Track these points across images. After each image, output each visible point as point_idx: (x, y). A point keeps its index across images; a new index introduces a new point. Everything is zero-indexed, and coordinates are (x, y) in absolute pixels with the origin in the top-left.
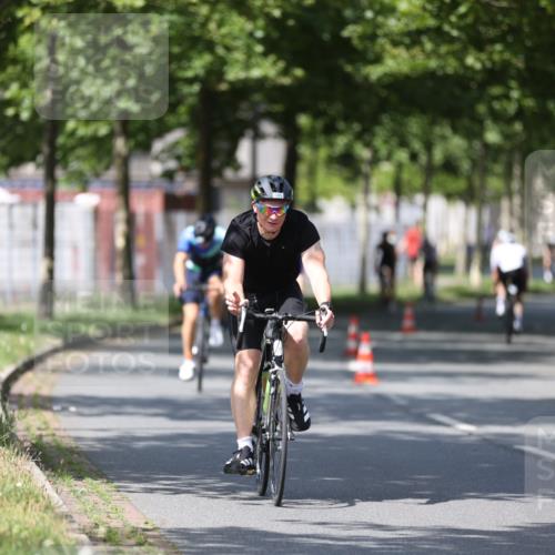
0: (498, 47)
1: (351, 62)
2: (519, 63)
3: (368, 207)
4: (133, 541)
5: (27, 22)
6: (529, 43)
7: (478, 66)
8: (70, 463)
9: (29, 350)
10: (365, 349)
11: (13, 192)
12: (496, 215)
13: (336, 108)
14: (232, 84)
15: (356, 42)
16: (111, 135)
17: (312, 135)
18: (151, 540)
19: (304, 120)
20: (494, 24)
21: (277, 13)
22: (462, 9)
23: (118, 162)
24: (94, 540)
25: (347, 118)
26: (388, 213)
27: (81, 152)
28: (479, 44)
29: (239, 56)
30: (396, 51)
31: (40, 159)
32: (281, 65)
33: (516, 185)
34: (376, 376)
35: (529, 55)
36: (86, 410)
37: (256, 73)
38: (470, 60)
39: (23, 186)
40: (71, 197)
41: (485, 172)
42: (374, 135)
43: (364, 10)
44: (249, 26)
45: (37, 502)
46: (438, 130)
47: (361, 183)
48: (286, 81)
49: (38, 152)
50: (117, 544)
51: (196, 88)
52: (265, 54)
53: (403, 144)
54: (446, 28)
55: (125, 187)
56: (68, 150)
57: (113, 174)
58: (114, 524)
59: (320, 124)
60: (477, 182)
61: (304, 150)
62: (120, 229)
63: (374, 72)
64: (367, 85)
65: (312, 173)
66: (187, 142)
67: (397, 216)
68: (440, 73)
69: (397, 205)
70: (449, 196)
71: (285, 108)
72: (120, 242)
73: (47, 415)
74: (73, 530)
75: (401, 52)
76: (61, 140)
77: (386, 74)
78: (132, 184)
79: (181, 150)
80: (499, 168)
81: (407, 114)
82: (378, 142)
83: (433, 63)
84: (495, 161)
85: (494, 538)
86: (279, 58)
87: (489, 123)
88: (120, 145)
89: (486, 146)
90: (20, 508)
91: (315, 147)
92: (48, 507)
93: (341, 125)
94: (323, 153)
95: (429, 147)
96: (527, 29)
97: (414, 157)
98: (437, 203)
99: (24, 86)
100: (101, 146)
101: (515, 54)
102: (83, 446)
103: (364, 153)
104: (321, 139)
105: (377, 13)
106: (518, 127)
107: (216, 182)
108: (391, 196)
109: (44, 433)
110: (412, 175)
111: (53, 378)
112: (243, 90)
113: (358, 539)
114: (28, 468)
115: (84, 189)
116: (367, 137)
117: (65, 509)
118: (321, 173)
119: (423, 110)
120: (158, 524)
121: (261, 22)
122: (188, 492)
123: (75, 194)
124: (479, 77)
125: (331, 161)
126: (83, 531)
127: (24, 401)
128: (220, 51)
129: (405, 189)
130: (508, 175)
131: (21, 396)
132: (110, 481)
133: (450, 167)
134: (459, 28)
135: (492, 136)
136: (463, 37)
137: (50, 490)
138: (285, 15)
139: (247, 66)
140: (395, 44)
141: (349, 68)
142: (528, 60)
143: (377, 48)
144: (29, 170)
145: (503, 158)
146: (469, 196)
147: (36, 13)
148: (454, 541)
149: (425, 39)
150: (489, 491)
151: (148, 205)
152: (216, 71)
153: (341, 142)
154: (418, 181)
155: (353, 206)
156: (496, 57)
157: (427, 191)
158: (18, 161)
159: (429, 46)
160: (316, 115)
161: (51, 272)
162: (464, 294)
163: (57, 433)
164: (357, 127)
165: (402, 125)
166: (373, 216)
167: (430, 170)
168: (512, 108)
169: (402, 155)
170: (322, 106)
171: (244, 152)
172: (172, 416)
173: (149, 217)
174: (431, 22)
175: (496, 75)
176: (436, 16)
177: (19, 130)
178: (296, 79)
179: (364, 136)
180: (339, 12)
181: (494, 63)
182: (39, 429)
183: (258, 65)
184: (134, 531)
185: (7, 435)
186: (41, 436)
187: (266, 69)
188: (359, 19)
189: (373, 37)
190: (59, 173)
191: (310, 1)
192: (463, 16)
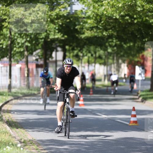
0: (111, 30)
1: (78, 34)
2: (115, 34)
3: (82, 67)
4: (29, 143)
5: (5, 26)
6: (117, 29)
7: (106, 35)
8: (15, 125)
9: (6, 100)
10: (81, 99)
11: (2, 64)
12: (111, 68)
13: (75, 44)
14: (51, 39)
15: (78, 30)
16: (24, 51)
17: (69, 50)
18: (34, 142)
19: (67, 47)
20: (110, 25)
21: (61, 24)
22: (102, 22)
23: (25, 57)
24: (21, 142)
25: (77, 47)
26: (86, 68)
27: (17, 55)
28: (106, 30)
29: (52, 33)
30: (88, 32)
31: (8, 57)
32: (62, 35)
33: (115, 61)
34: (84, 105)
35: (118, 32)
36: (18, 113)
37: (56, 37)
38: (104, 33)
39: (4, 63)
40: (15, 65)
41: (108, 58)
42: (83, 50)
43: (80, 23)
44: (55, 26)
45: (8, 134)
46: (97, 49)
47: (80, 61)
48: (63, 38)
49: (8, 55)
50: (26, 143)
51: (43, 40)
52: (58, 32)
53: (90, 52)
54: (99, 26)
55: (27, 63)
56: (14, 55)
57: (24, 60)
58: (25, 139)
59: (71, 48)
60: (106, 60)
61: (67, 54)
62: (26, 72)
63: (83, 36)
64: (81, 39)
66: (41, 53)
67: (88, 68)
68: (97, 36)
69: (88, 66)
70: (100, 64)
71: (63, 44)
72: (26, 75)
73: (10, 114)
74: (16, 140)
75: (89, 32)
76: (12, 52)
77: (85, 37)
78: (29, 62)
79: (39, 54)
80: (111, 57)
81: (91, 46)
82: (84, 52)
83: (96, 34)
84: (110, 56)
85: (111, 141)
86: (61, 33)
87: (109, 47)
88: (26, 53)
89: (108, 53)
90: (4, 135)
91: (70, 53)
92: (10, 135)
93: (75, 48)
94: (72, 54)
95: (95, 53)
96: (117, 26)
97: (92, 55)
98: (97, 65)
99: (4, 40)
100: (21, 53)
101: (114, 32)
102: (18, 121)
103: (81, 55)
104: (71, 51)
105: (83, 23)
106: (115, 48)
107: (48, 61)
108: (87, 64)
109: (9, 118)
110: (92, 59)
111: (11, 106)
112: (53, 41)
113: (80, 141)
114: (6, 126)
115: (18, 63)
116: (81, 51)
117: (14, 135)
119: (94, 45)
120: (35, 139)
121: (57, 25)
122: (42, 131)
123: (16, 64)
124: (106, 37)
125: (73, 56)
126: (18, 140)
127: (5, 111)
128: (48, 32)
129: (90, 62)
130: (113, 59)
131: (4, 110)
132: (24, 129)
133: (100, 57)
134: (102, 26)
135: (110, 50)
136: (103, 28)
137: (11, 131)
138: (63, 24)
139: (54, 35)
140: (88, 30)
141: (77, 35)
142: (117, 33)
143: (83, 31)
144: (6, 59)
145: (112, 55)
146: (105, 64)
147: (7, 24)
148: (102, 142)
149: (94, 29)
150: (110, 130)
151: (32, 66)
152: (47, 37)
153: (76, 52)
154: (93, 61)
156: (110, 33)
157: (95, 63)
158: (3, 57)
159: (95, 30)
160: (70, 46)
161: (11, 82)
162: (104, 86)
163: (12, 118)
164: (79, 49)
165: (89, 48)
166: (83, 68)
167: (96, 58)
168: (114, 44)
169: (90, 55)
170: (71, 44)
171: (54, 54)
172: (38, 114)
173: (32, 69)
174: (95, 25)
175: (110, 37)
176: (97, 24)
177: (3, 50)
178: (65, 38)
179: (81, 50)
180: (75, 23)
181: (110, 34)
182: (8, 117)
183: (57, 35)
184: (30, 140)
185: (1, 119)
186: (9, 119)
187: (59, 36)
188: (79, 25)
189: (82, 28)
190: (12, 60)
191: (68, 21)
192: (103, 24)
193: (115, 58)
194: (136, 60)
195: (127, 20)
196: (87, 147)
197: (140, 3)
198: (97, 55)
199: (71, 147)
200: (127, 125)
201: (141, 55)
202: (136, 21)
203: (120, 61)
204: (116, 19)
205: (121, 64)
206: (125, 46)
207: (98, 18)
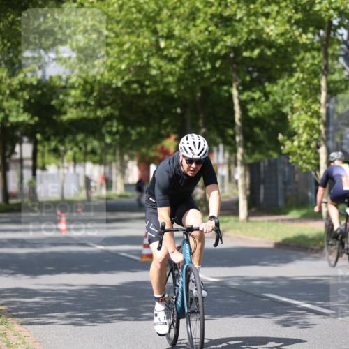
0: (109, 108)
1: (56, 115)
2: (117, 113)
3: (64, 167)
6: (120, 106)
7: (102, 116)
12: (111, 169)
14: (11, 123)
15: (56, 107)
17: (42, 142)
19: (39, 136)
20: (107, 99)
21: (27, 98)
22: (95, 94)
25: (55, 135)
26: (71, 169)
28: (101, 106)
29: (14, 113)
30: (71, 110)
32: (30, 116)
35: (121, 110)
38: (98, 113)
41: (106, 153)
42: (65, 141)
43: (59, 95)
44: (17, 103)
47: (61, 159)
48: (32, 122)
52: (24, 112)
53: (77, 145)
54: (89, 101)
60: (103, 157)
61: (40, 147)
63: (65, 118)
64: (62, 123)
65: (43, 156)
67: (75, 170)
68: (88, 118)
69: (75, 166)
70: (94, 162)
71: (30, 132)
75: (73, 110)
80: (111, 151)
81: (77, 133)
83: (85, 114)
84: (110, 149)
86: (29, 113)
87: (107, 136)
89: (106, 144)
91: (44, 147)
94: (47, 148)
95: (85, 145)
96: (118, 101)
97: (80, 149)
98: (89, 165)
101: (115, 110)
103: (62, 148)
104: (46, 143)
105: (64, 96)
106: (117, 137)
107: (8, 160)
108: (72, 164)
110: (80, 156)
112: (17, 126)
118: (46, 155)
119: (83, 132)
121: (22, 101)
124: (102, 120)
125: (50, 151)
128: (7, 112)
129: (78, 160)
130: (114, 154)
133: (93, 152)
134: (94, 101)
135: (108, 140)
136: (96, 104)
138: (30, 98)
139: (17, 117)
140: (71, 107)
141: (55, 117)
143: (64, 109)
145: (113, 148)
146: (101, 162)
149: (81, 106)
153: (53, 144)
155: (59, 167)
157: (85, 161)
159: (83, 108)
164: (58, 138)
165: (75, 137)
166: (66, 171)
167: (86, 154)
168: (114, 130)
169: (76, 149)
171: (17, 149)
174: (83, 99)
175: (109, 118)
176: (85, 97)
178: (35, 121)
179: (61, 141)
187: (24, 117)
188: (57, 98)
189: (63, 105)
191: (39, 92)
192: (95, 97)
193: (118, 152)
194: (152, 154)
195: (135, 90)
196: (72, 298)
197: (155, 62)
198: (89, 148)
199: (46, 299)
200: (136, 260)
201: (159, 147)
202: (148, 91)
203: (126, 157)
204: (117, 88)
205: (127, 162)
206: (133, 132)
207: (88, 87)
